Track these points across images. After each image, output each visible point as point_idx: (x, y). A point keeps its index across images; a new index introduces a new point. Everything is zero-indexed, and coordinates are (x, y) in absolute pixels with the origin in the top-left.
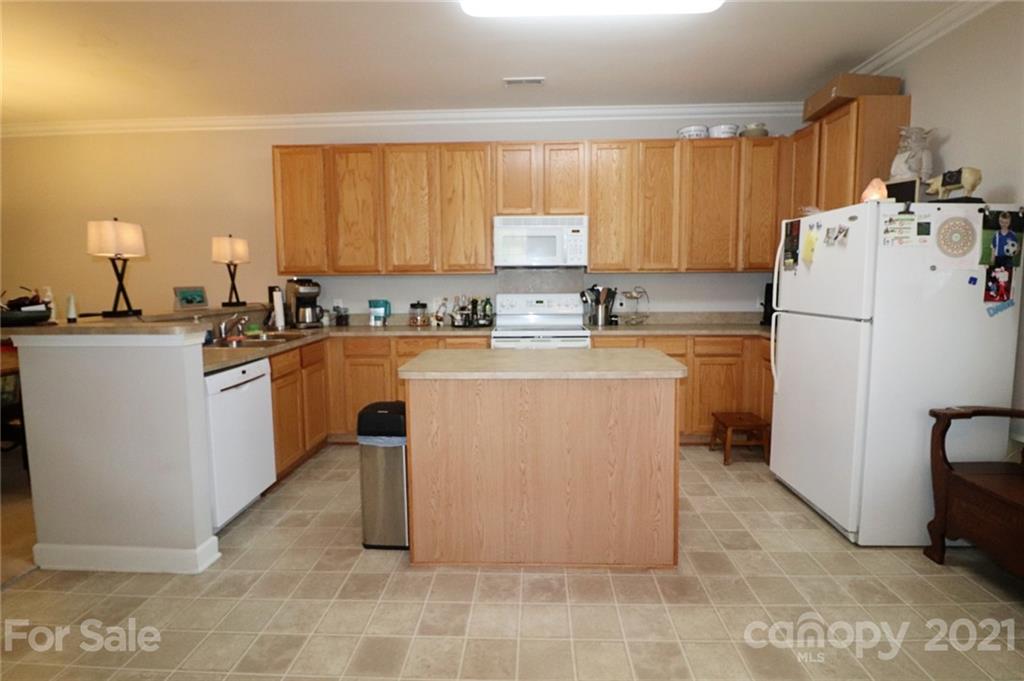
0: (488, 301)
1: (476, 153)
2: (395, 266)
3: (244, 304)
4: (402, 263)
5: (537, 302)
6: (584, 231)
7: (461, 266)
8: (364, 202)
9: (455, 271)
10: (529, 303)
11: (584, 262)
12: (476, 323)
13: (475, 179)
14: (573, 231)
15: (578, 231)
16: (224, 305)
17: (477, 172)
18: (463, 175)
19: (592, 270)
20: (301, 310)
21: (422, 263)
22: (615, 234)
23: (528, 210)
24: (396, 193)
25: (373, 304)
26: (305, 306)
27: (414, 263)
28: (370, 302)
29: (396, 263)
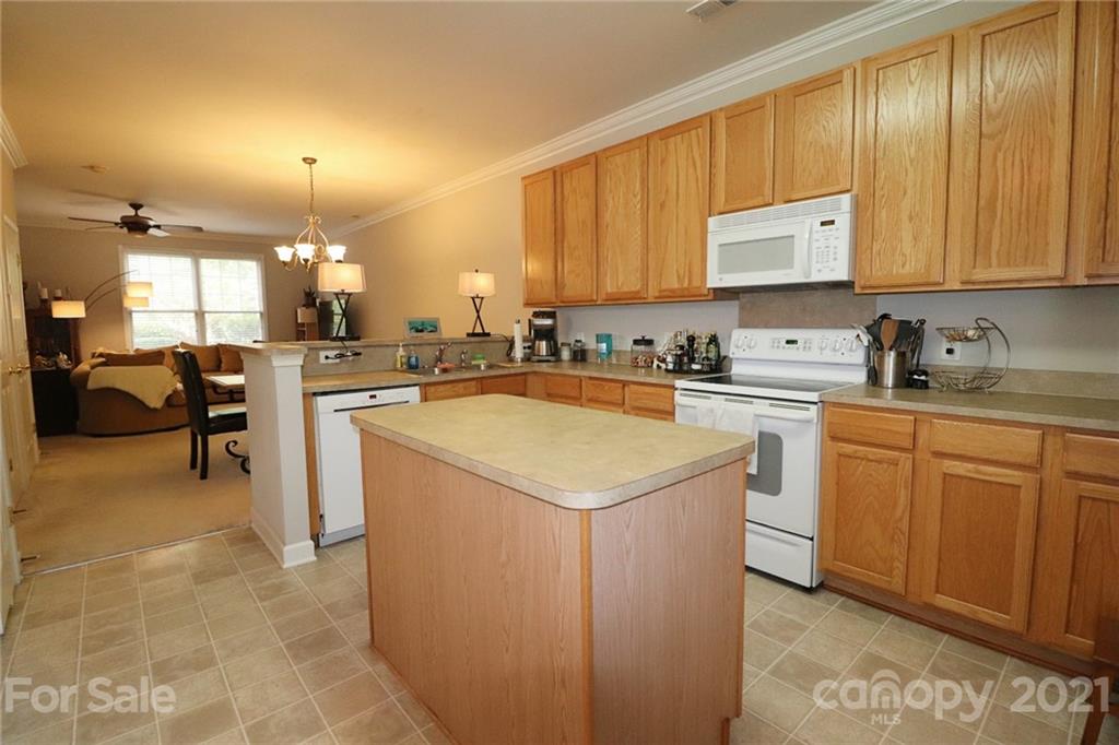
0: (714, 340)
1: (693, 132)
2: (607, 294)
3: (488, 335)
4: (615, 290)
5: (788, 342)
6: (844, 221)
7: (672, 291)
8: (584, 222)
9: (670, 298)
10: (774, 344)
11: (842, 275)
12: (685, 368)
13: (691, 170)
14: (823, 224)
15: (832, 222)
16: (468, 335)
17: (693, 158)
18: (678, 167)
19: (863, 288)
20: (537, 342)
21: (633, 289)
22: (911, 219)
23: (759, 201)
24: (610, 206)
25: (599, 339)
26: (541, 340)
27: (626, 289)
28: (597, 336)
29: (609, 290)
